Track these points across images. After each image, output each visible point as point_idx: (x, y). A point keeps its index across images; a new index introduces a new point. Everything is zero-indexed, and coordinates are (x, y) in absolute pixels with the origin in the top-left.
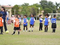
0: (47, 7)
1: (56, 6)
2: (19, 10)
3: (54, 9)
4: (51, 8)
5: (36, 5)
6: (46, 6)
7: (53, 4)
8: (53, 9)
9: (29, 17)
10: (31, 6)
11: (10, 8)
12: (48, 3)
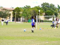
1: (58, 8)
2: (20, 12)
6: (47, 8)
7: (55, 6)
8: (54, 11)
9: (30, 19)
11: (11, 10)
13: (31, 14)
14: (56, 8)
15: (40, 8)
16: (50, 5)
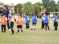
2: (21, 9)
3: (56, 8)
4: (53, 6)
5: (38, 4)
6: (48, 4)
7: (55, 2)
9: (31, 15)
10: (34, 5)
11: (13, 7)
12: (50, 1)
13: (32, 10)
14: (57, 4)
15: (41, 5)
16: (51, 1)
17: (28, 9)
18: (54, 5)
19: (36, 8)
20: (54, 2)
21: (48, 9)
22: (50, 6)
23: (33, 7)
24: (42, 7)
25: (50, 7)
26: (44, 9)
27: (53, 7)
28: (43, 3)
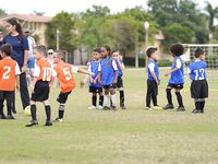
0: (174, 20)
1: (207, 17)
2: (72, 31)
3: (200, 28)
4: (189, 22)
6: (170, 15)
7: (196, 8)
8: (195, 27)
11: (40, 23)
12: (178, 5)
13: (112, 37)
14: (202, 15)
16: (181, 2)
17: (95, 32)
18: (191, 18)
19: (126, 30)
20: (193, 6)
21: (171, 31)
22: (179, 22)
23: (116, 27)
24: (147, 25)
25: (177, 26)
26: (157, 33)
27: (187, 25)
28: (154, 11)
